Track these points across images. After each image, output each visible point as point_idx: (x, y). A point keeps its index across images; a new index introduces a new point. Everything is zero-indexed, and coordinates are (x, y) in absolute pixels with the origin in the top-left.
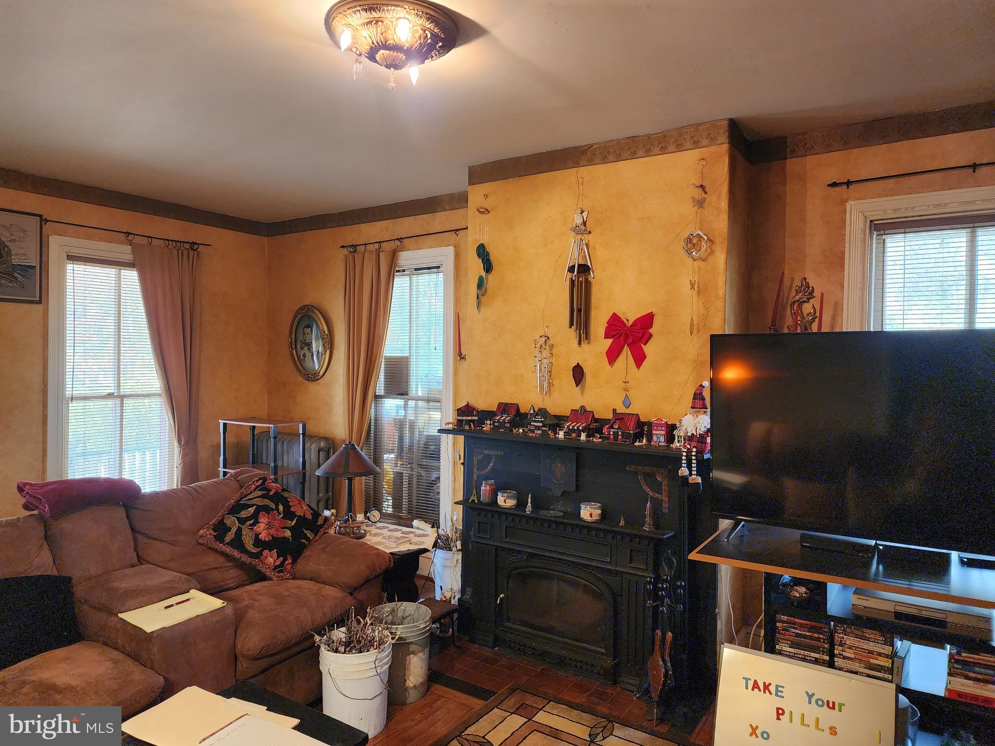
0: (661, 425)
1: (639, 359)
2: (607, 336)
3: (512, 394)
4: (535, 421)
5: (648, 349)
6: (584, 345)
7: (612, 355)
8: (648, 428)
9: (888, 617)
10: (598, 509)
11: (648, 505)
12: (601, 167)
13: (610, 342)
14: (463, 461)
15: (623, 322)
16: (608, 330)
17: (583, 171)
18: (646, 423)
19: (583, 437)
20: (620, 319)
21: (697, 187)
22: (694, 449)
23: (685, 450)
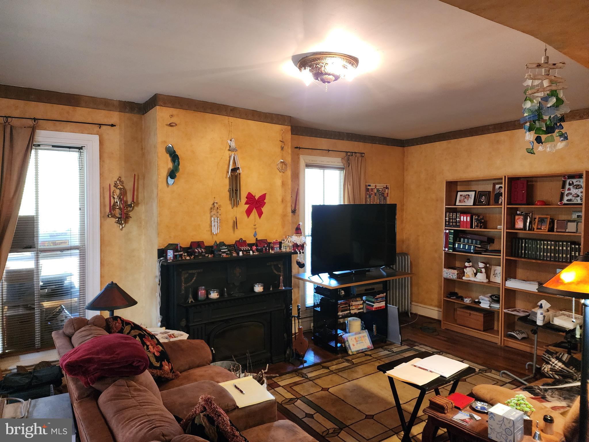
0: (277, 243)
1: (260, 214)
2: (246, 203)
4: (223, 249)
5: (264, 209)
6: (235, 208)
7: (248, 212)
8: (272, 245)
9: (364, 292)
10: (261, 286)
11: (281, 277)
12: (240, 120)
13: (247, 206)
14: (160, 282)
15: (254, 197)
16: (247, 201)
17: (232, 119)
18: (270, 243)
19: (251, 253)
20: (253, 196)
21: (280, 141)
22: (301, 250)
23: (298, 251)
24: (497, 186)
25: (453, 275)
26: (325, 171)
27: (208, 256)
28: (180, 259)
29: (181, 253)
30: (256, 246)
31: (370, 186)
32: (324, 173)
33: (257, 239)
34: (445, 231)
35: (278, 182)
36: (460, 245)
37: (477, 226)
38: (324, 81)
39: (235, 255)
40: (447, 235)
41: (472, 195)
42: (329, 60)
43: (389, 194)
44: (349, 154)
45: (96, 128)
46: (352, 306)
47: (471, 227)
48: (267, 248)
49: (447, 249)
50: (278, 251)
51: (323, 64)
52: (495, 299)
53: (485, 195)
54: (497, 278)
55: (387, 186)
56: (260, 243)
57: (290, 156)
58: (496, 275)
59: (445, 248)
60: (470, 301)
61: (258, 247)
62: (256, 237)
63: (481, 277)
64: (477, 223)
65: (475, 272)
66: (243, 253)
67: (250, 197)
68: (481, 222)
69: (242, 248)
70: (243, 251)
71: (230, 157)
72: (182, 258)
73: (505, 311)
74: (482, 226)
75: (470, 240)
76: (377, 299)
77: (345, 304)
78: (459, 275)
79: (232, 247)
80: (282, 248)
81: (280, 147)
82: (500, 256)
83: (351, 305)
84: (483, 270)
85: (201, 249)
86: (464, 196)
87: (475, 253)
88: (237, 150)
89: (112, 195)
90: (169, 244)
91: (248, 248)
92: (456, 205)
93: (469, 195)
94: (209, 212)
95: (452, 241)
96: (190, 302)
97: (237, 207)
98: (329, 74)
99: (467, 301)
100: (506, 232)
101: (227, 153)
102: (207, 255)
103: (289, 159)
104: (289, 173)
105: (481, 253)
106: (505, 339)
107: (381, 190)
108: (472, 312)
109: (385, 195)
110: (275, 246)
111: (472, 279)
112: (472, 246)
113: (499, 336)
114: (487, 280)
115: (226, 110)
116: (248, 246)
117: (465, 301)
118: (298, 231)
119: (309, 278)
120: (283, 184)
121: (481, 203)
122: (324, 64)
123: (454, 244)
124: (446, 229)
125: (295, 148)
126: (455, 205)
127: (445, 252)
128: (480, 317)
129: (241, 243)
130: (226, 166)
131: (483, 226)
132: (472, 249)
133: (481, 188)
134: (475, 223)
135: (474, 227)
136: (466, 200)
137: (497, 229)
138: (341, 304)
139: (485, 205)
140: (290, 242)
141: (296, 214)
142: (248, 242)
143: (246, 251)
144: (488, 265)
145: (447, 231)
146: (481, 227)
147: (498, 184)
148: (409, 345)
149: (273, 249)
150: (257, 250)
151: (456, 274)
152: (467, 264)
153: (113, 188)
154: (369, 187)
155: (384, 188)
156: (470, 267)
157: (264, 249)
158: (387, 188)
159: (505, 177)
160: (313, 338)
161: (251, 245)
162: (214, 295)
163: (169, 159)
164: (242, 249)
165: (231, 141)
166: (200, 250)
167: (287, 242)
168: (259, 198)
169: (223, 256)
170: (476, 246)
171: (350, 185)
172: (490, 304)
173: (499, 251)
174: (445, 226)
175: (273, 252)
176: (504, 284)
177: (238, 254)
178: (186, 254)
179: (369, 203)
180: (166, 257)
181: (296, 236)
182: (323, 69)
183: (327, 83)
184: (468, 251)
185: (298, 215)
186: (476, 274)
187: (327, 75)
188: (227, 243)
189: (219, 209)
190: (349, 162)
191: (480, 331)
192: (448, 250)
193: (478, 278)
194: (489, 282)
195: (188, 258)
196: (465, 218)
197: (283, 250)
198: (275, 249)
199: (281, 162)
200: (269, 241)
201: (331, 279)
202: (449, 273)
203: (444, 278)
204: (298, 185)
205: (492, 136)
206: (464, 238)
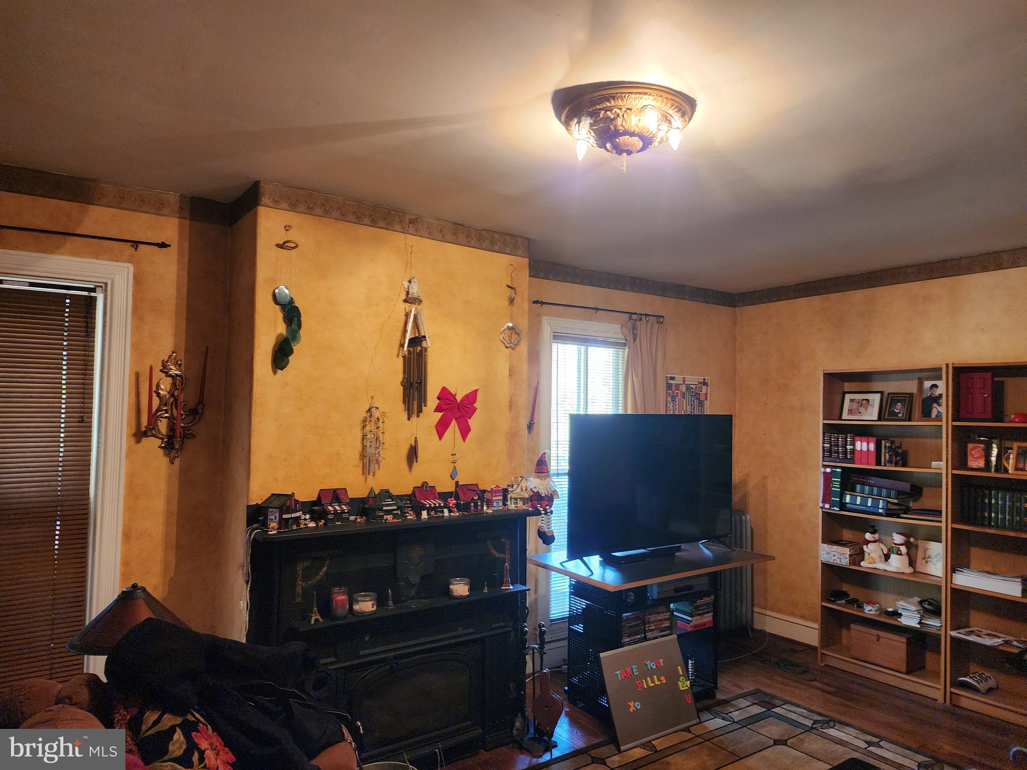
0: (498, 491)
1: (465, 431)
2: (437, 410)
3: (324, 478)
4: (388, 505)
5: (473, 422)
6: (414, 419)
7: (441, 428)
8: (487, 496)
9: (672, 594)
10: (465, 584)
11: (507, 564)
12: (428, 242)
13: (439, 415)
14: (249, 577)
15: (454, 396)
16: (439, 404)
17: (412, 240)
18: (484, 491)
19: (446, 511)
20: (451, 394)
21: (508, 286)
22: (547, 507)
23: (541, 509)
24: (927, 384)
25: (842, 557)
26: (590, 348)
27: (356, 519)
28: (294, 527)
29: (298, 514)
30: (455, 499)
31: (673, 378)
32: (587, 351)
33: (457, 482)
34: (823, 470)
35: (503, 368)
36: (854, 497)
37: (890, 461)
38: (619, 150)
39: (411, 516)
40: (828, 478)
41: (874, 400)
42: (636, 101)
43: (708, 395)
44: (634, 317)
45: (128, 249)
46: (649, 623)
47: (878, 463)
48: (479, 504)
49: (827, 506)
50: (501, 508)
51: (621, 109)
52: (931, 608)
53: (902, 401)
54: (933, 566)
55: (705, 379)
56: (463, 492)
57: (526, 316)
58: (929, 560)
59: (824, 502)
60: (876, 611)
61: (459, 502)
62: (455, 480)
63: (897, 564)
64: (890, 455)
65: (885, 552)
66: (428, 514)
67: (445, 396)
68: (897, 454)
69: (427, 503)
70: (429, 510)
71: (407, 315)
72: (298, 525)
73: (954, 634)
74: (899, 460)
75: (875, 489)
76: (697, 608)
77: (636, 619)
78: (852, 558)
79: (406, 500)
80: (509, 503)
81: (507, 299)
82: (941, 522)
83: (646, 621)
84: (903, 549)
85: (339, 506)
86: (858, 403)
87: (888, 515)
88: (421, 301)
89: (154, 389)
90: (273, 495)
91: (438, 502)
92: (843, 418)
93: (868, 400)
94: (359, 427)
95: (839, 490)
96: (313, 622)
97: (418, 416)
98: (632, 134)
99: (869, 610)
100: (953, 475)
101: (402, 307)
102: (352, 518)
103: (524, 324)
104: (523, 348)
105: (899, 514)
106: (953, 690)
107: (694, 387)
108: (882, 634)
109: (702, 397)
110: (494, 498)
111: (881, 566)
112: (881, 501)
113: (939, 683)
114: (910, 570)
115: (401, 222)
116: (440, 498)
117: (866, 611)
118: (541, 467)
119: (561, 564)
120: (511, 373)
121: (893, 416)
122: (624, 109)
123: (842, 496)
124: (825, 466)
125: (534, 302)
126: (840, 419)
127: (823, 512)
128: (899, 644)
129: (425, 490)
130: (399, 334)
131: (901, 462)
132: (880, 507)
133: (892, 387)
134: (885, 456)
135: (884, 463)
136: (862, 409)
137: (931, 468)
138: (628, 619)
139: (904, 420)
140: (524, 489)
141: (534, 431)
142: (439, 489)
143: (435, 509)
144: (912, 540)
145: (828, 470)
146: (896, 465)
147: (928, 379)
148: (762, 704)
149: (489, 503)
150: (458, 506)
151: (848, 556)
152: (868, 536)
153: (158, 375)
154: (671, 382)
155: (700, 383)
156: (875, 542)
157: (472, 504)
158: (705, 384)
159: (947, 365)
160: (566, 688)
161: (444, 496)
162: (366, 606)
163: (280, 315)
164: (428, 506)
165: (410, 282)
166: (338, 508)
167: (519, 490)
168: (462, 401)
169: (387, 519)
170: (888, 502)
171: (637, 376)
172: (921, 620)
173: (938, 513)
174: (823, 458)
175: (490, 511)
176: (948, 577)
177: (419, 515)
178: (308, 516)
179: (671, 413)
180: (265, 524)
181: (538, 477)
182: (619, 121)
183: (625, 154)
184: (872, 510)
185: (538, 434)
186: (887, 557)
187: (627, 137)
188: (395, 492)
189: (381, 421)
190: (635, 332)
191: (901, 672)
192: (830, 507)
193: (892, 564)
194: (915, 572)
195: (312, 525)
196: (865, 444)
197: (511, 506)
198: (495, 504)
199: (509, 328)
200: (481, 487)
201: (608, 567)
202: (833, 553)
203: (823, 564)
204: (539, 375)
205: (915, 287)
206: (863, 484)
